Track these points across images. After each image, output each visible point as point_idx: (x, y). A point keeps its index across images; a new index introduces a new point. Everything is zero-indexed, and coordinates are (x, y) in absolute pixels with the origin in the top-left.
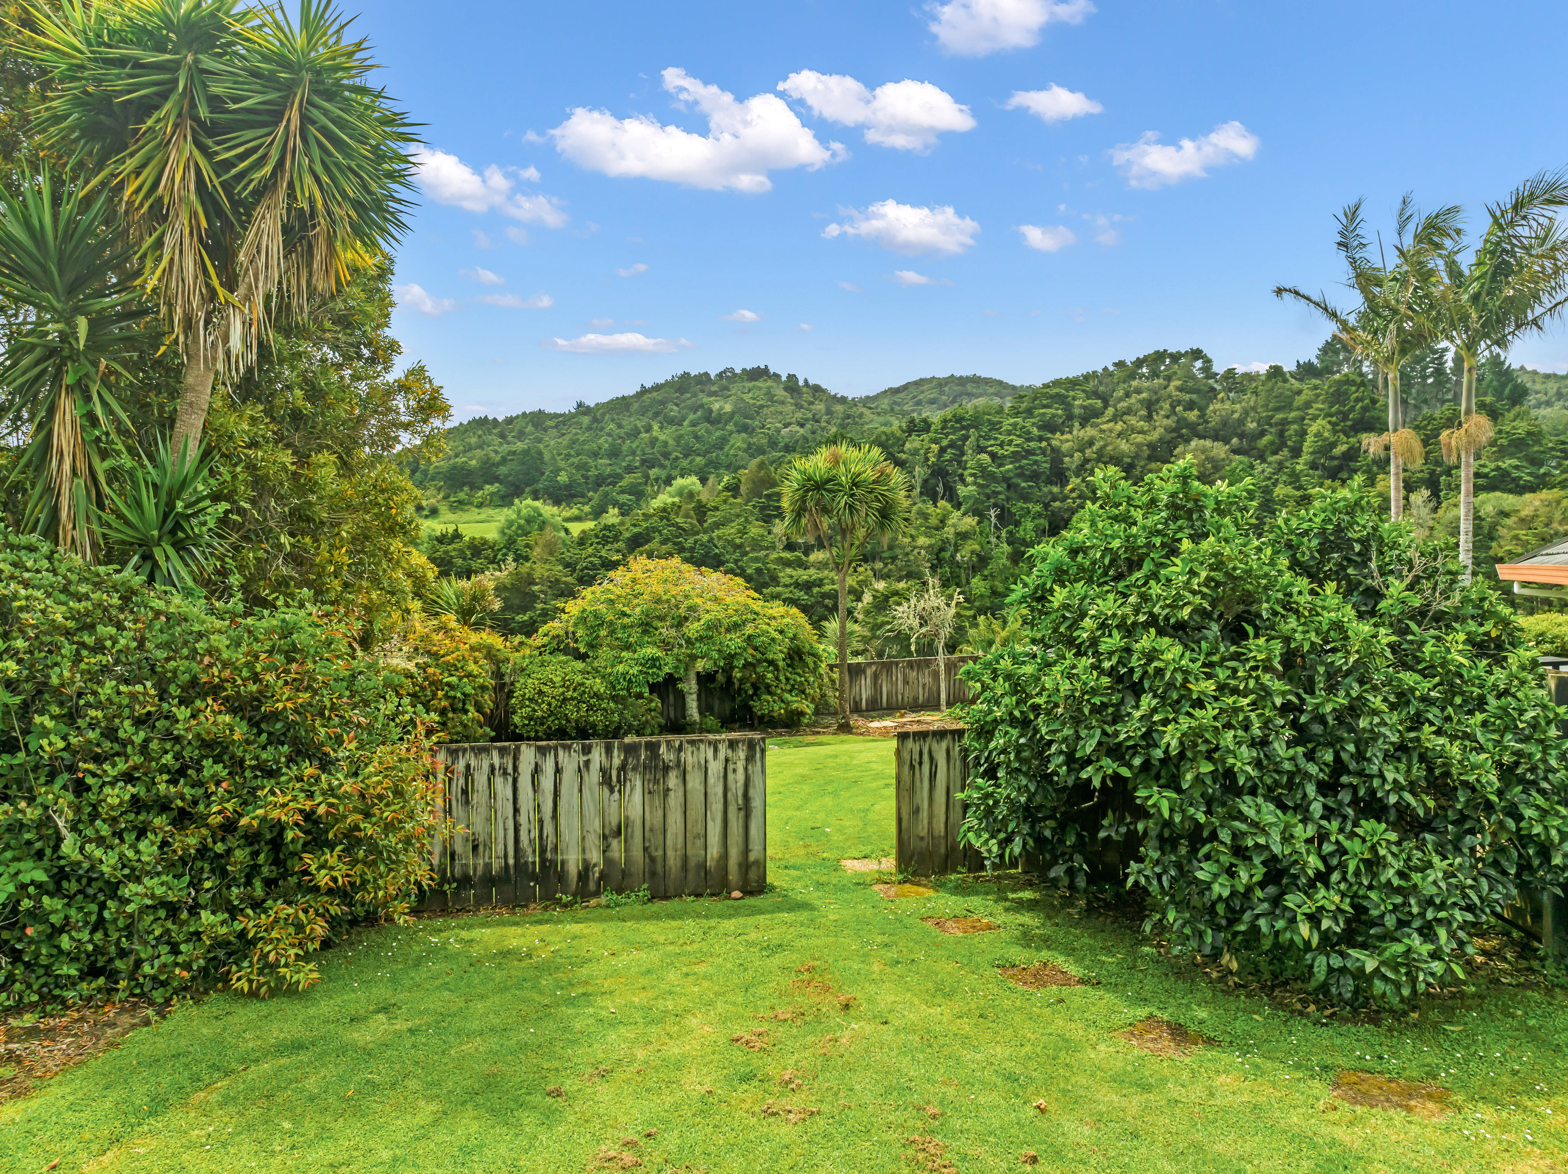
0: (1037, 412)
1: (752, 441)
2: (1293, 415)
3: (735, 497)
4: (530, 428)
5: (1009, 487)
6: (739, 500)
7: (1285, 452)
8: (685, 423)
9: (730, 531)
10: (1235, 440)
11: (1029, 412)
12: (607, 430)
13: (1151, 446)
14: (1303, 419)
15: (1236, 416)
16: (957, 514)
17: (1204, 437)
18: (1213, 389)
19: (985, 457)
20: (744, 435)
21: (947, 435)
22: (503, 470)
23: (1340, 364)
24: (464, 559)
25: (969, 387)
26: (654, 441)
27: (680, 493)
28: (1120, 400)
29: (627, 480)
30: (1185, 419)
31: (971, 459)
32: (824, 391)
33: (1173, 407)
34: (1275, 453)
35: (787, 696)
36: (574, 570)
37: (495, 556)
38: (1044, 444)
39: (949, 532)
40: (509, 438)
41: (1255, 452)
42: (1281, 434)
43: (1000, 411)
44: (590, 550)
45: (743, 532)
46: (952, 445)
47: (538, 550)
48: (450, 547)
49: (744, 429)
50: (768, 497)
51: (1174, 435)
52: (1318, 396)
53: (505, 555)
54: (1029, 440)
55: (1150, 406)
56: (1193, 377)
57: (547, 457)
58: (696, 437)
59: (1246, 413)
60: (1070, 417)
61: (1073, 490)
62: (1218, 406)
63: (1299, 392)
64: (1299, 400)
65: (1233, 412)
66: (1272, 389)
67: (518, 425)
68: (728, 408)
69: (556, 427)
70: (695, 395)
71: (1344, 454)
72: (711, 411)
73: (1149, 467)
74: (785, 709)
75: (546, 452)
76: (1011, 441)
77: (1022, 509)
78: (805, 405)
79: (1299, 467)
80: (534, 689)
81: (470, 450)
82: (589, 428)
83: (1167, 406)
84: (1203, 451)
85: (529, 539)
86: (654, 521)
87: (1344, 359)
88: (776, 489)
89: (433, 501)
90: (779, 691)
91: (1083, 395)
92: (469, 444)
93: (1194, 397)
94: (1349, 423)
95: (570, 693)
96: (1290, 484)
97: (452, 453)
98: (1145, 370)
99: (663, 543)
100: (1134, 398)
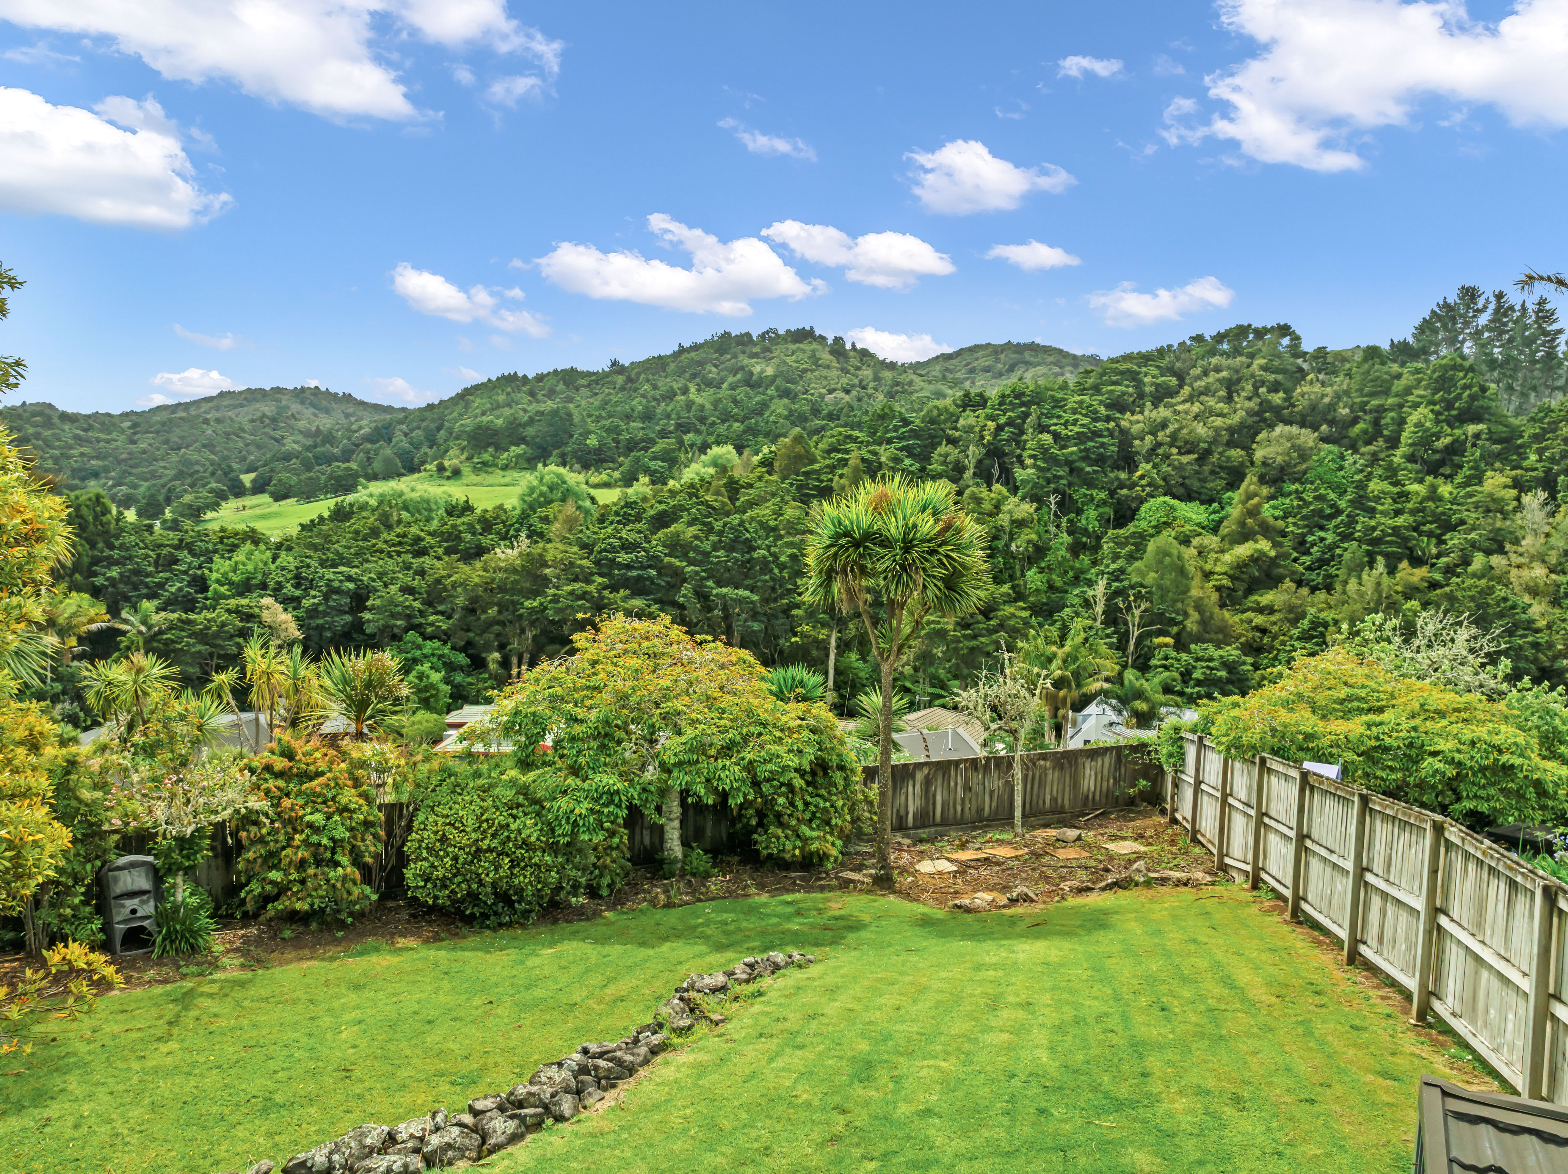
0: (1105, 389)
1: (793, 407)
2: (1390, 401)
3: (769, 473)
4: (561, 387)
5: (1072, 471)
6: (774, 478)
7: (1380, 442)
8: (724, 386)
9: (764, 511)
10: (1324, 427)
11: (1096, 389)
12: (642, 391)
13: (1231, 430)
14: (1401, 406)
15: (1327, 400)
16: (1014, 499)
17: (1291, 423)
18: (1301, 370)
19: (1047, 438)
20: (785, 400)
21: (1005, 412)
22: (530, 431)
23: (1438, 345)
24: (474, 534)
25: (1027, 356)
26: (690, 405)
27: (714, 464)
28: (1198, 378)
29: (661, 445)
30: (1268, 402)
31: (1031, 439)
32: (872, 356)
33: (1256, 388)
34: (1368, 443)
36: (591, 552)
37: (507, 532)
38: (1112, 424)
39: (1004, 519)
40: (539, 397)
41: (1346, 441)
42: (1376, 423)
43: (1064, 386)
44: (609, 530)
45: (778, 513)
46: (1010, 423)
47: (556, 527)
48: (459, 521)
49: (785, 393)
50: (807, 474)
51: (1256, 419)
52: (1420, 381)
53: (518, 530)
54: (1096, 420)
55: (1231, 387)
56: (1279, 355)
57: (576, 419)
58: (735, 401)
59: (1338, 397)
60: (1141, 396)
61: (1142, 477)
62: (1305, 389)
63: (1399, 376)
64: (1398, 386)
65: (1324, 396)
66: (1368, 372)
67: (549, 383)
68: (770, 371)
69: (588, 386)
70: (735, 356)
71: (1446, 447)
72: (751, 374)
73: (1227, 454)
74: (802, 849)
75: (576, 414)
76: (1077, 420)
77: (1085, 495)
78: (852, 370)
79: (1396, 460)
80: (436, 833)
81: (498, 407)
82: (623, 389)
83: (1249, 387)
84: (1289, 439)
85: (551, 511)
86: (680, 499)
87: (1443, 339)
88: (816, 467)
89: (456, 461)
90: (793, 823)
91: (1156, 372)
92: (497, 402)
93: (1280, 377)
94: (1454, 413)
95: (486, 842)
96: (1386, 478)
97: (478, 411)
98: (1225, 346)
99: (690, 524)
100: (1212, 377)
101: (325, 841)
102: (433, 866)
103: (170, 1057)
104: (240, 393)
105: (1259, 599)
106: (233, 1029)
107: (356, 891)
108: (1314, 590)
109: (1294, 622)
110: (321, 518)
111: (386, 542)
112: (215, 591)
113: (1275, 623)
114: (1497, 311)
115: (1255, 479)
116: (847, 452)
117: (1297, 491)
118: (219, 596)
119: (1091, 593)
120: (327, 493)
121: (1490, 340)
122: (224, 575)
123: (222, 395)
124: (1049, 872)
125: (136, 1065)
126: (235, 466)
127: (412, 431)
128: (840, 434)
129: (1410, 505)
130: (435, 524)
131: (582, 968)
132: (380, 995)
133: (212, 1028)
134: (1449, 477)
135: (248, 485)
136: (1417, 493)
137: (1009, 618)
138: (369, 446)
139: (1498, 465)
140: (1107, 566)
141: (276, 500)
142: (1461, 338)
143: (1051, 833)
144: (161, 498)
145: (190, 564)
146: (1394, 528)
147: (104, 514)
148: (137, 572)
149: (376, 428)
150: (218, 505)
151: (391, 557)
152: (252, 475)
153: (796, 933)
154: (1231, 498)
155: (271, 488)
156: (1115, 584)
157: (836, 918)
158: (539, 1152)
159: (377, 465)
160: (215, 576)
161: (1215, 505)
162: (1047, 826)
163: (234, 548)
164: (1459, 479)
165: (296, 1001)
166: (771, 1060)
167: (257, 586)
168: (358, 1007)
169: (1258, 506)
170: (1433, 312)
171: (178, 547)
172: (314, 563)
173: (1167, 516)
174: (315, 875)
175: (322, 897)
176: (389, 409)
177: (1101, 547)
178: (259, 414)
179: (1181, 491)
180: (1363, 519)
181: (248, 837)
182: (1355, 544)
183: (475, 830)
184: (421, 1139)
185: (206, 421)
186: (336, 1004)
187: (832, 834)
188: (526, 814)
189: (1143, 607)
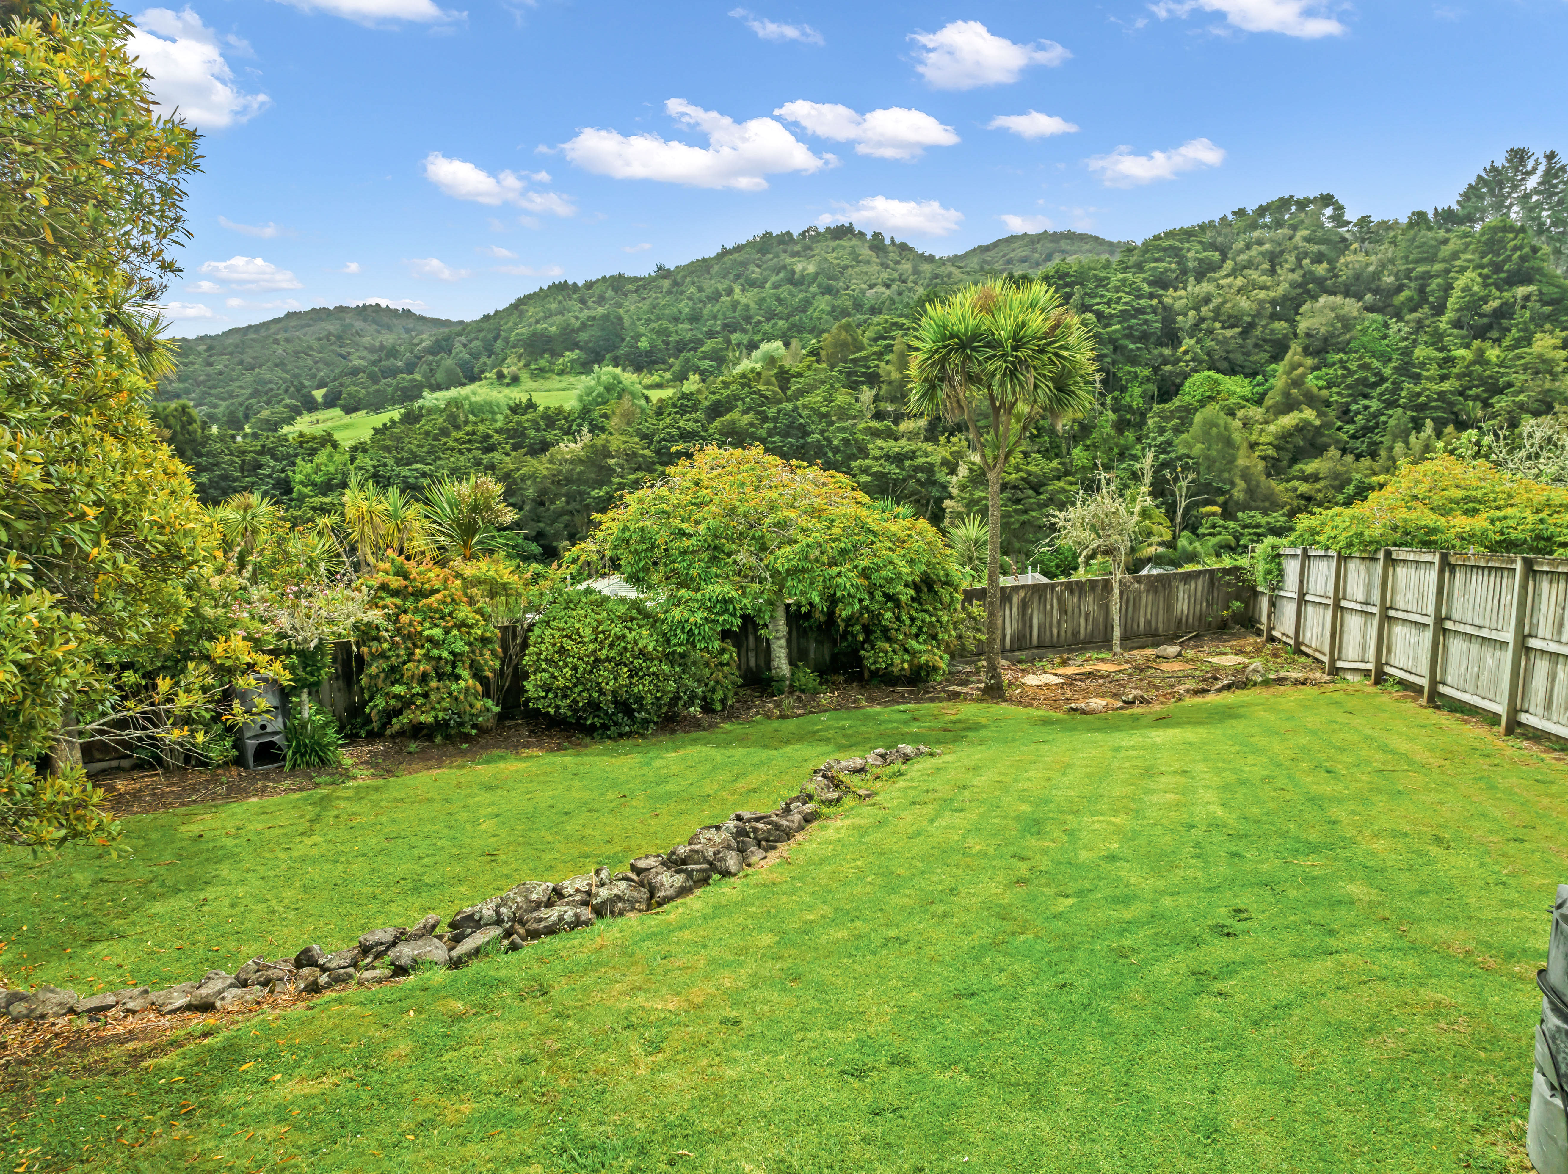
0: (1148, 266)
1: (836, 303)
2: (1437, 267)
3: (818, 361)
4: (610, 293)
5: (1115, 349)
6: (823, 365)
7: (1426, 309)
8: (768, 285)
9: (816, 398)
10: (1368, 297)
11: (1139, 267)
12: (688, 293)
13: (1274, 302)
14: (1448, 271)
15: (1371, 269)
17: (1335, 294)
18: (1344, 240)
19: (1090, 317)
20: (828, 297)
22: (583, 336)
23: (1483, 211)
24: (538, 430)
25: (1064, 244)
26: (735, 305)
27: (764, 359)
28: (1241, 252)
29: (709, 345)
30: (1311, 273)
32: (911, 250)
33: (1299, 260)
34: (1414, 310)
35: (912, 643)
36: (651, 442)
37: (570, 427)
38: (1155, 302)
40: (590, 304)
41: (1389, 309)
42: (1422, 290)
43: (1107, 265)
44: (668, 421)
45: (829, 400)
47: (615, 420)
48: (524, 418)
49: (828, 290)
50: (854, 361)
51: (1299, 291)
52: (1467, 245)
53: (580, 425)
54: (1139, 297)
55: (1274, 260)
56: (1321, 226)
57: (627, 323)
58: (779, 300)
59: (1383, 265)
60: (1184, 272)
61: (1186, 353)
62: (1349, 259)
63: (1446, 242)
64: (1445, 251)
65: (1368, 265)
66: (1413, 239)
67: (597, 290)
68: (811, 269)
69: (636, 291)
70: (777, 256)
71: (1495, 311)
72: (793, 272)
73: (1272, 326)
74: (910, 662)
75: (626, 317)
76: (1120, 298)
77: (1129, 373)
78: (892, 264)
79: (1442, 326)
80: (554, 645)
81: (550, 316)
82: (669, 292)
83: (1292, 259)
84: (1333, 309)
85: (607, 409)
86: (735, 388)
87: (1490, 205)
88: (863, 354)
89: (514, 368)
90: (901, 637)
91: (1199, 247)
92: (550, 310)
93: (1323, 248)
94: (1503, 275)
95: (604, 652)
96: (1432, 344)
97: (532, 320)
98: (1268, 219)
99: (746, 412)
100: (1255, 250)
101: (445, 654)
102: (553, 677)
103: (315, 849)
104: (306, 313)
105: (1304, 467)
106: (374, 824)
107: (479, 704)
108: (1358, 457)
109: (1340, 489)
110: (392, 421)
111: (456, 440)
112: (300, 493)
113: (1320, 491)
114: (1547, 173)
115: (1299, 349)
116: (893, 338)
117: (1341, 361)
118: (302, 498)
119: (1138, 466)
120: (394, 404)
121: (1539, 204)
122: (307, 476)
123: (289, 315)
124: (1157, 682)
125: (283, 855)
126: (307, 383)
127: (470, 341)
128: (886, 321)
129: (1455, 370)
130: (499, 425)
131: (708, 767)
132: (513, 794)
133: (352, 824)
134: (1498, 341)
135: (320, 400)
136: (1464, 358)
137: (1058, 492)
138: (431, 358)
139: (1548, 326)
140: (1154, 439)
141: (347, 413)
142: (1508, 203)
143: (1149, 652)
144: (240, 415)
145: (273, 468)
146: (1441, 395)
147: (190, 424)
148: (225, 477)
149: (437, 341)
150: (294, 419)
151: (462, 454)
152: (323, 391)
153: (916, 735)
154: (1275, 371)
155: (342, 402)
156: (1162, 456)
157: (953, 722)
158: (711, 901)
159: (440, 376)
160: (299, 477)
161: (1259, 377)
162: (1142, 647)
163: (313, 452)
164: (1507, 342)
165: (430, 801)
166: (932, 821)
167: (338, 486)
168: (493, 804)
169: (1304, 375)
170: (1480, 177)
171: (261, 453)
172: (390, 461)
173: (1211, 390)
174: (438, 688)
175: (445, 710)
176: (447, 323)
177: (1145, 423)
178: (324, 333)
179: (1225, 365)
180: (1408, 386)
181: (371, 653)
182: (1400, 410)
183: (591, 642)
184: (589, 893)
185: (276, 342)
186: (471, 802)
187: (938, 648)
188: (640, 627)
189: (1190, 478)
